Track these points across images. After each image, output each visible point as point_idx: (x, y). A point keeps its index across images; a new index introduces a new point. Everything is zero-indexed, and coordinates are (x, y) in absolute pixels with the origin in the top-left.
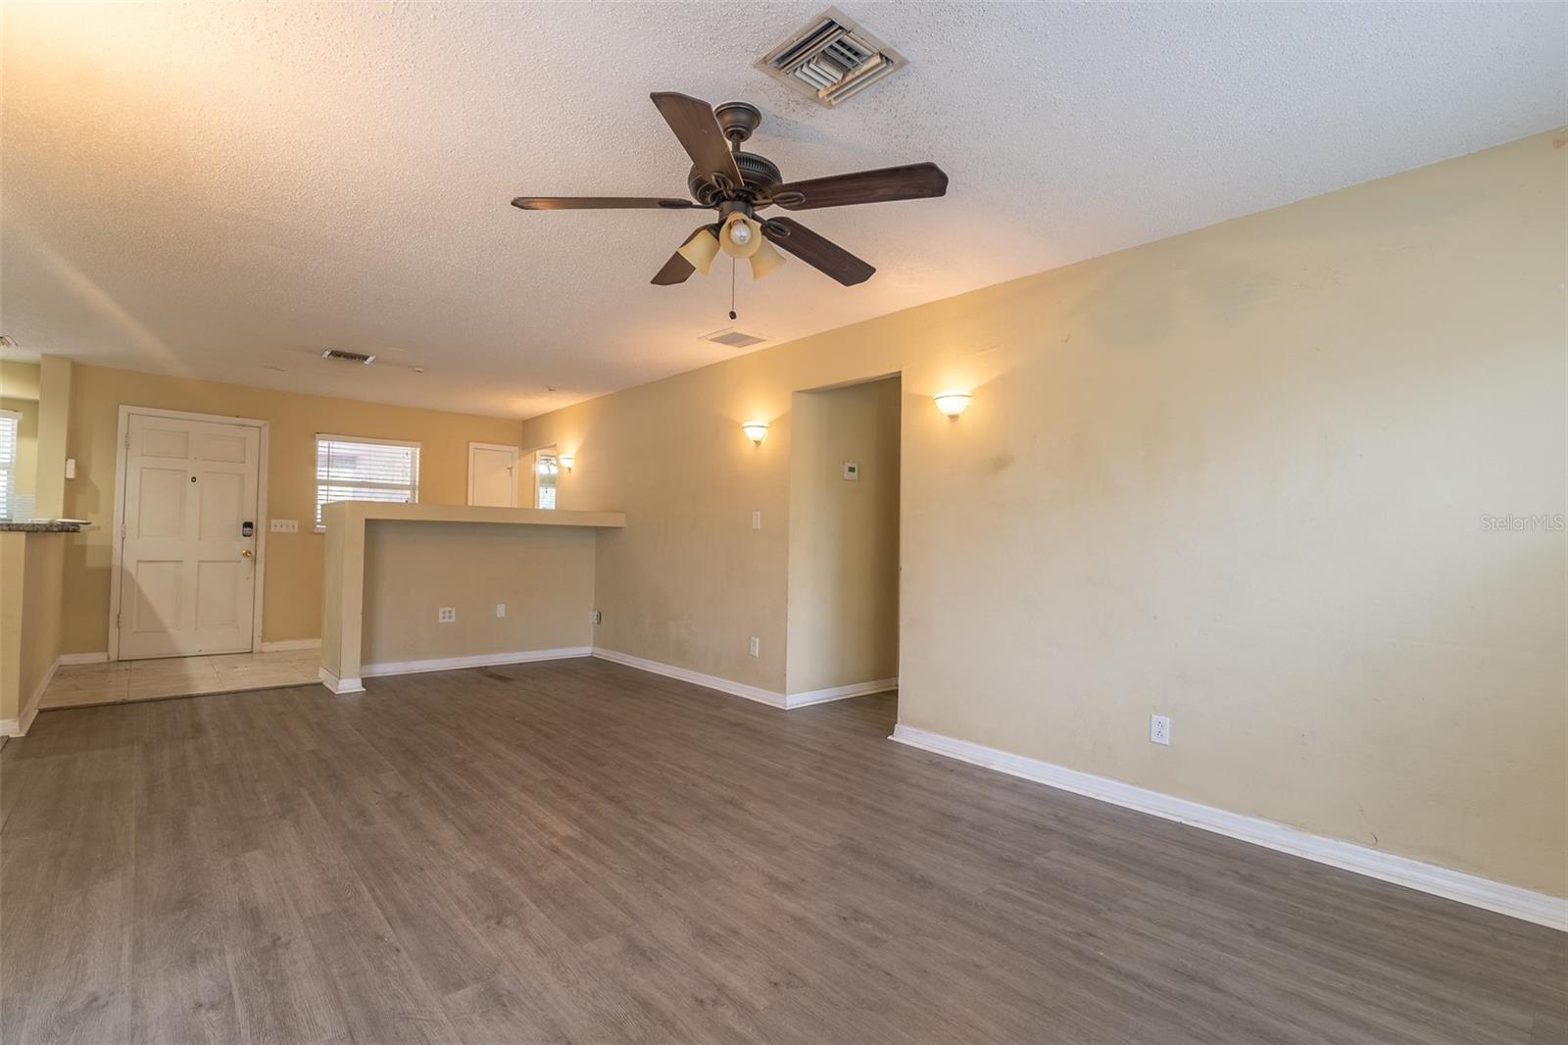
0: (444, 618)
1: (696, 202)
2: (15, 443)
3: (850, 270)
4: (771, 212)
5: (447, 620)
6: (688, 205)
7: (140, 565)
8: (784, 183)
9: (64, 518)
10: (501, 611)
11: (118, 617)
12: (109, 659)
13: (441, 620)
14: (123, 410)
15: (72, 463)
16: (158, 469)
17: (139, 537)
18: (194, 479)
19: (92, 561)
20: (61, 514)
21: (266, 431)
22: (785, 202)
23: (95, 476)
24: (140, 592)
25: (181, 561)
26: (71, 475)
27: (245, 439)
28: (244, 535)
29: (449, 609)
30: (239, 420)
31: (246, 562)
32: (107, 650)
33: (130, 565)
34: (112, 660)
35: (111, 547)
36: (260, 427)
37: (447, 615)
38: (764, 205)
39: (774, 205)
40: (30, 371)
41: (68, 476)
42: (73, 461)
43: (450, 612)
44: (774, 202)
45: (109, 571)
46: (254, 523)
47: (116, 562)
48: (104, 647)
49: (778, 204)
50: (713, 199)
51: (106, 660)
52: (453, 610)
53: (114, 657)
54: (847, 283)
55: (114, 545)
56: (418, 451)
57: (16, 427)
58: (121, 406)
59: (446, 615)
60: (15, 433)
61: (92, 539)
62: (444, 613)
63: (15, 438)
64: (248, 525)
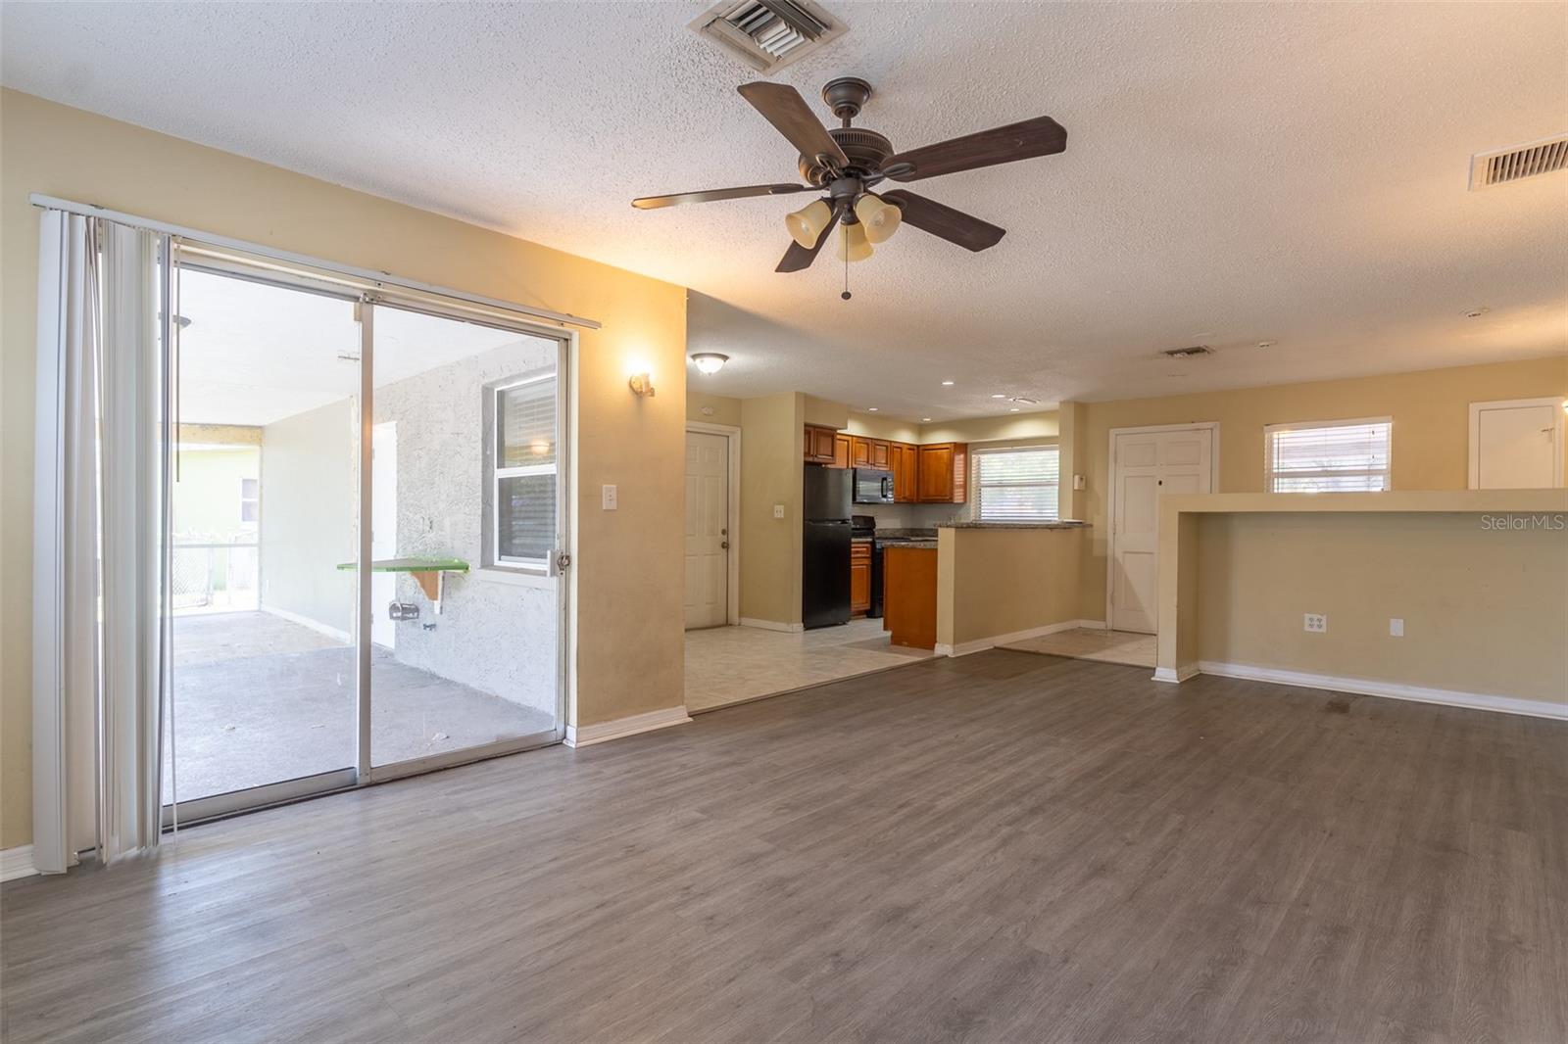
0: (1311, 626)
1: (808, 185)
3: (976, 234)
4: (886, 185)
5: (1315, 629)
6: (799, 188)
7: (1127, 555)
8: (896, 153)
9: (1075, 518)
10: (1397, 628)
11: (1112, 595)
12: (1106, 627)
13: (1307, 628)
14: (1112, 432)
15: (1077, 477)
17: (1124, 533)
18: (1160, 483)
19: (1095, 551)
20: (1071, 516)
21: (1217, 432)
22: (896, 175)
23: (1094, 488)
24: (1126, 577)
25: (1153, 553)
26: (1077, 487)
27: (1200, 442)
29: (1320, 617)
30: (1195, 425)
32: (1105, 620)
33: (1119, 555)
34: (1108, 628)
35: (1106, 541)
36: (1212, 429)
37: (1316, 623)
38: (878, 180)
39: (887, 179)
41: (1075, 489)
43: (1320, 620)
44: (885, 176)
45: (1105, 559)
47: (1110, 553)
48: (1104, 619)
49: (888, 177)
50: (824, 178)
51: (1104, 629)
52: (1324, 618)
53: (1110, 626)
54: (975, 249)
55: (1110, 539)
58: (1110, 430)
59: (1314, 623)
60: (1058, 459)
61: (1096, 535)
62: (1311, 620)
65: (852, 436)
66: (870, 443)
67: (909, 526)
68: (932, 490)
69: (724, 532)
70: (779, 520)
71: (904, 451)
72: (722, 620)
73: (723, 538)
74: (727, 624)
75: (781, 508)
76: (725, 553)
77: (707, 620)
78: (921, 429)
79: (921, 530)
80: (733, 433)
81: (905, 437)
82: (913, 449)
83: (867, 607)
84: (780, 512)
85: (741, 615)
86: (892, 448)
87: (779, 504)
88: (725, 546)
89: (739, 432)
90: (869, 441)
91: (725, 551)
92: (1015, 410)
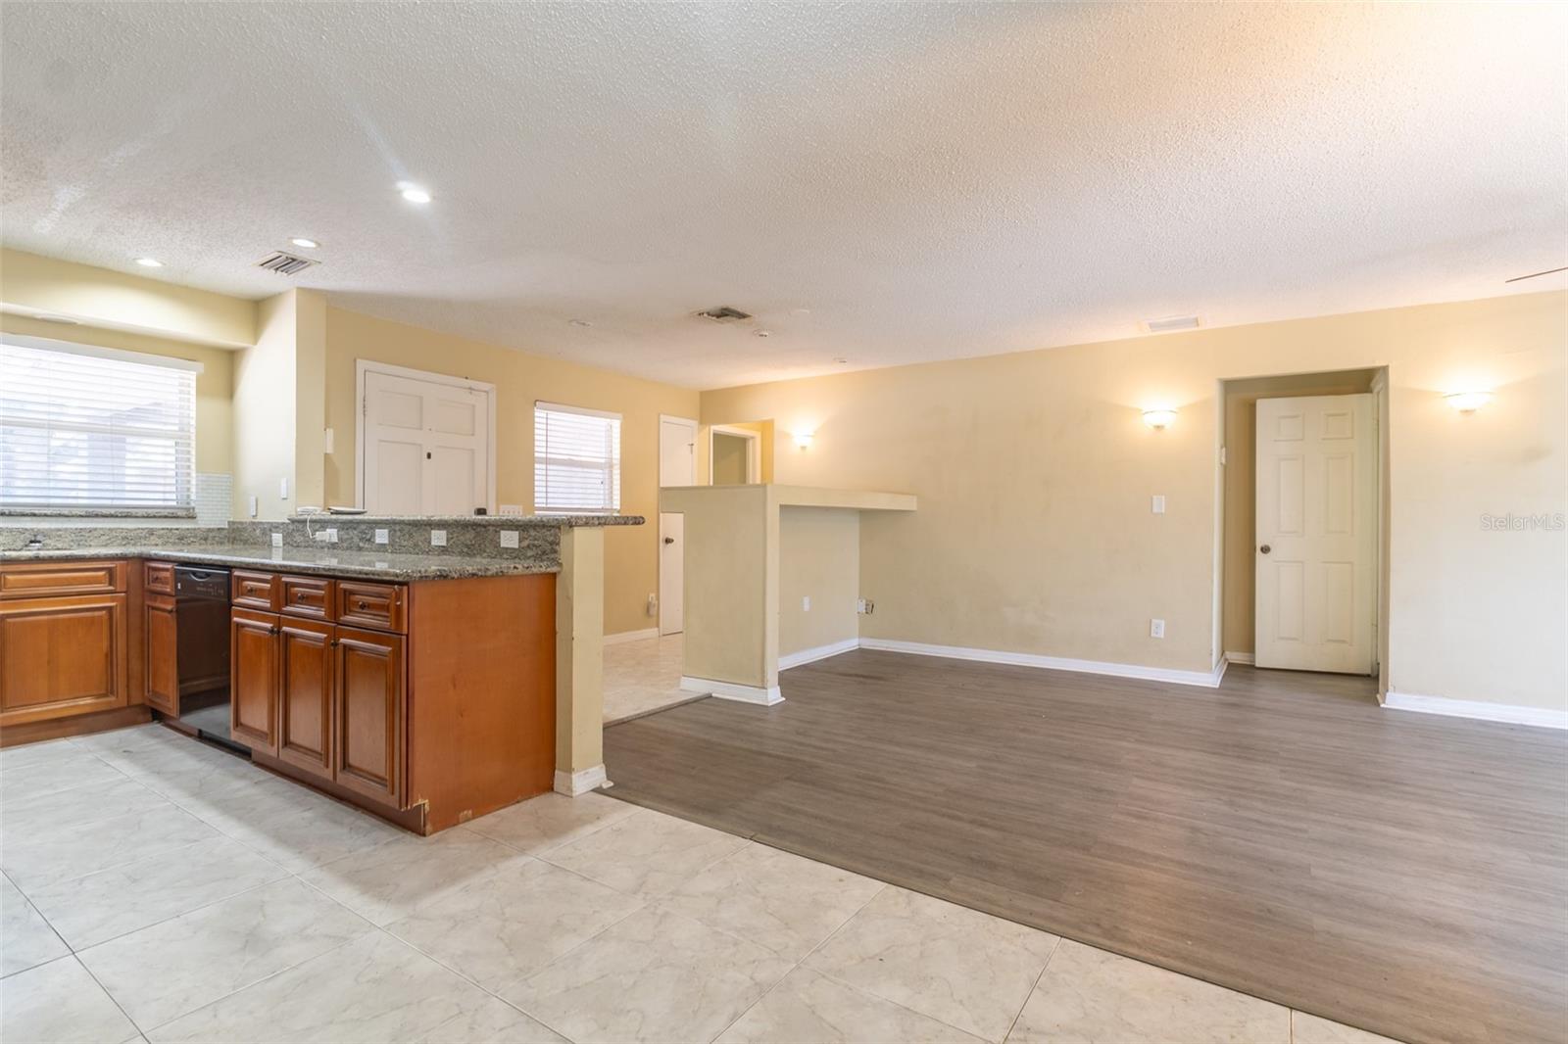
14: (360, 365)
16: (393, 442)
18: (429, 456)
21: (493, 396)
27: (474, 406)
30: (469, 383)
36: (487, 392)
56: (616, 424)
57: (195, 383)
58: (358, 360)
60: (191, 390)
63: (190, 398)
64: (481, 512)
92: (149, 263)
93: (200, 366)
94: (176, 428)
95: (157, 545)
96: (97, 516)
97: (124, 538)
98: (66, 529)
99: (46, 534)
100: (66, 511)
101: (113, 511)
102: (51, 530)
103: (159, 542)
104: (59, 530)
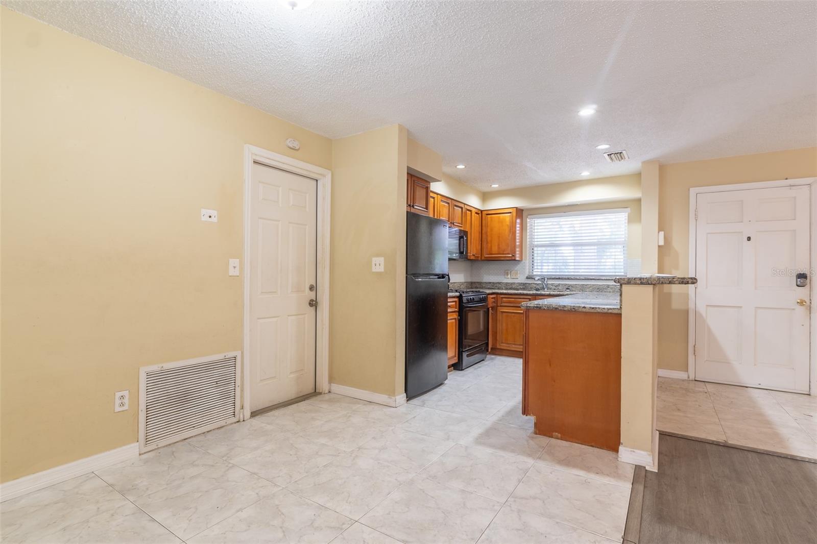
2: (626, 228)
7: (710, 308)
9: (658, 273)
11: (694, 347)
12: (689, 377)
14: (693, 191)
15: (662, 234)
16: (719, 233)
17: (707, 288)
18: (749, 239)
19: (676, 305)
20: (657, 272)
21: (815, 187)
23: (676, 244)
24: (710, 329)
25: (741, 307)
26: (662, 243)
27: (795, 198)
28: (798, 286)
30: (790, 182)
31: (800, 310)
32: (688, 371)
33: (701, 308)
34: (691, 378)
36: (809, 185)
40: (636, 178)
41: (660, 244)
42: (663, 232)
45: (687, 312)
46: (808, 275)
47: (691, 306)
48: (686, 370)
51: (687, 379)
53: (692, 377)
55: (690, 293)
57: (627, 218)
58: (691, 189)
60: (627, 221)
63: (627, 225)
64: (802, 276)
65: (437, 194)
66: (452, 203)
67: (469, 280)
68: (495, 249)
69: (311, 288)
70: (379, 274)
71: (473, 214)
72: (309, 389)
73: (312, 295)
74: (315, 393)
75: (381, 260)
76: (314, 312)
77: (291, 392)
78: (485, 196)
79: (480, 283)
80: (324, 176)
81: (474, 202)
82: (478, 214)
83: (455, 360)
84: (379, 265)
85: (331, 380)
86: (466, 210)
87: (378, 255)
88: (313, 304)
89: (329, 176)
90: (449, 201)
91: (313, 309)
92: (586, 174)
93: (629, 209)
94: (623, 240)
95: (610, 292)
96: (588, 279)
97: (598, 288)
98: (578, 285)
99: (572, 286)
100: (578, 277)
101: (594, 277)
102: (573, 285)
103: (611, 291)
104: (576, 285)
